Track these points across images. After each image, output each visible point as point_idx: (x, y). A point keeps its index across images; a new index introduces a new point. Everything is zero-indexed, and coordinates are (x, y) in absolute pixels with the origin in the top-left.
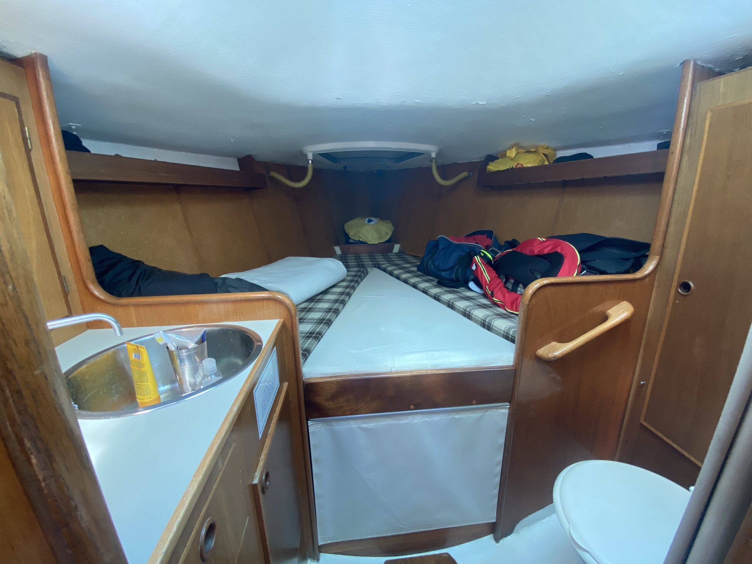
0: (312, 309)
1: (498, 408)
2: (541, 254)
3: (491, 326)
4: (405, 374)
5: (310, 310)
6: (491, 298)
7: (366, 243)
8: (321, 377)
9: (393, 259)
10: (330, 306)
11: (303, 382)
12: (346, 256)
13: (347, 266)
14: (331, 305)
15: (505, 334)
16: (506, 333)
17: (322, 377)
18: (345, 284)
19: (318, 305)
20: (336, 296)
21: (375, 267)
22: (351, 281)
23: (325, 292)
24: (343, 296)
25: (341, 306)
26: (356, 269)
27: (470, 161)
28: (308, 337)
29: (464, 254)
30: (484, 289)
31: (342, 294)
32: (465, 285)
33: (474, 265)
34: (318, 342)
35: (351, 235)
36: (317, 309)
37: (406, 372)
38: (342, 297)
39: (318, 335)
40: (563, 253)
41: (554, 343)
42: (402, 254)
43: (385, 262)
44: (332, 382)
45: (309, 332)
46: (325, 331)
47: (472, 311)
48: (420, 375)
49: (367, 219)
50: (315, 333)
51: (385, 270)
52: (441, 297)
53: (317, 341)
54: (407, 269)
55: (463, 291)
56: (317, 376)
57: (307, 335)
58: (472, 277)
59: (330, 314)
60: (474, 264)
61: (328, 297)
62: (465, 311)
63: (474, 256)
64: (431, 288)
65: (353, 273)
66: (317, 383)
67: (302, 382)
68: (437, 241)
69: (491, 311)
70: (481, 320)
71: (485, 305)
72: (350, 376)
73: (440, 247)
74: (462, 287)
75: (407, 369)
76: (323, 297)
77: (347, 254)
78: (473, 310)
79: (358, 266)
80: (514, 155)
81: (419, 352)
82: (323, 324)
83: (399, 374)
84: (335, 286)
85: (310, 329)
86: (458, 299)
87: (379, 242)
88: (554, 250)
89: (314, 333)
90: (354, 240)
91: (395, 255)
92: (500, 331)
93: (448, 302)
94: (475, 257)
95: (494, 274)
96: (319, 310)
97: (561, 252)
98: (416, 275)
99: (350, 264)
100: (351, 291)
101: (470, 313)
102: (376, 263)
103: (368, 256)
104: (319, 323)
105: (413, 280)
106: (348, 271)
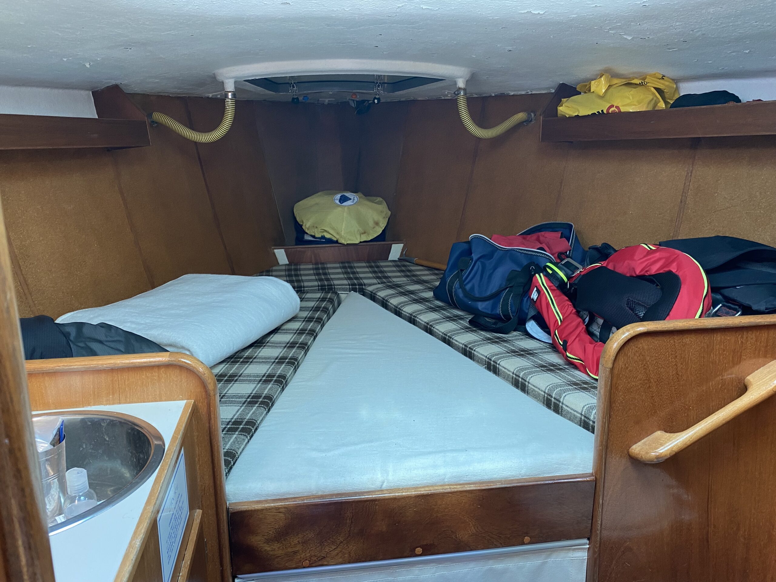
0: (236, 376)
1: (569, 549)
2: (647, 275)
3: (561, 404)
4: (405, 492)
5: (232, 379)
6: (564, 352)
7: (337, 242)
8: (257, 501)
9: (389, 274)
10: (270, 370)
11: (228, 510)
12: (298, 267)
13: (299, 290)
14: (271, 368)
15: (583, 418)
16: (585, 417)
17: (260, 501)
18: (296, 325)
19: (246, 368)
20: (281, 350)
21: (354, 291)
22: (309, 320)
23: (259, 343)
24: (294, 350)
25: (290, 369)
26: (318, 295)
27: (530, 93)
28: (232, 430)
29: (519, 269)
30: (552, 334)
31: (291, 345)
32: (520, 326)
33: (534, 291)
34: (250, 439)
35: (307, 226)
36: (245, 376)
37: (408, 489)
38: (292, 353)
39: (249, 427)
40: (680, 274)
41: (659, 433)
42: (408, 264)
43: (375, 281)
44: (277, 509)
45: (233, 420)
46: (261, 418)
47: (529, 378)
48: (431, 494)
49: (338, 196)
50: (244, 422)
51: (373, 297)
52: (474, 351)
53: (247, 437)
54: (415, 296)
55: (516, 340)
56: (251, 500)
57: (229, 426)
58: (532, 313)
59: (270, 386)
60: (535, 289)
61: (265, 352)
62: (517, 378)
63: (535, 274)
64: (458, 333)
65: (311, 304)
66: (251, 511)
67: (225, 509)
68: (469, 243)
69: (563, 377)
70: (543, 394)
71: (553, 365)
72: (308, 497)
73: (475, 256)
74: (515, 330)
75: (411, 483)
76: (255, 353)
77: (300, 265)
78: (530, 376)
79: (322, 289)
80: (604, 91)
81: (430, 453)
82: (257, 405)
83: (395, 493)
84: (278, 330)
85: (234, 416)
86: (505, 353)
87: (362, 241)
88: (666, 269)
89: (242, 422)
90: (314, 237)
91: (394, 266)
92: (575, 413)
93: (487, 360)
94: (537, 275)
95: (571, 309)
96: (249, 379)
97: (677, 273)
98: (431, 308)
99: (306, 284)
100: (309, 340)
101: (526, 381)
102: (356, 281)
103: (341, 268)
104: (250, 403)
105: (425, 318)
106: (302, 299)
